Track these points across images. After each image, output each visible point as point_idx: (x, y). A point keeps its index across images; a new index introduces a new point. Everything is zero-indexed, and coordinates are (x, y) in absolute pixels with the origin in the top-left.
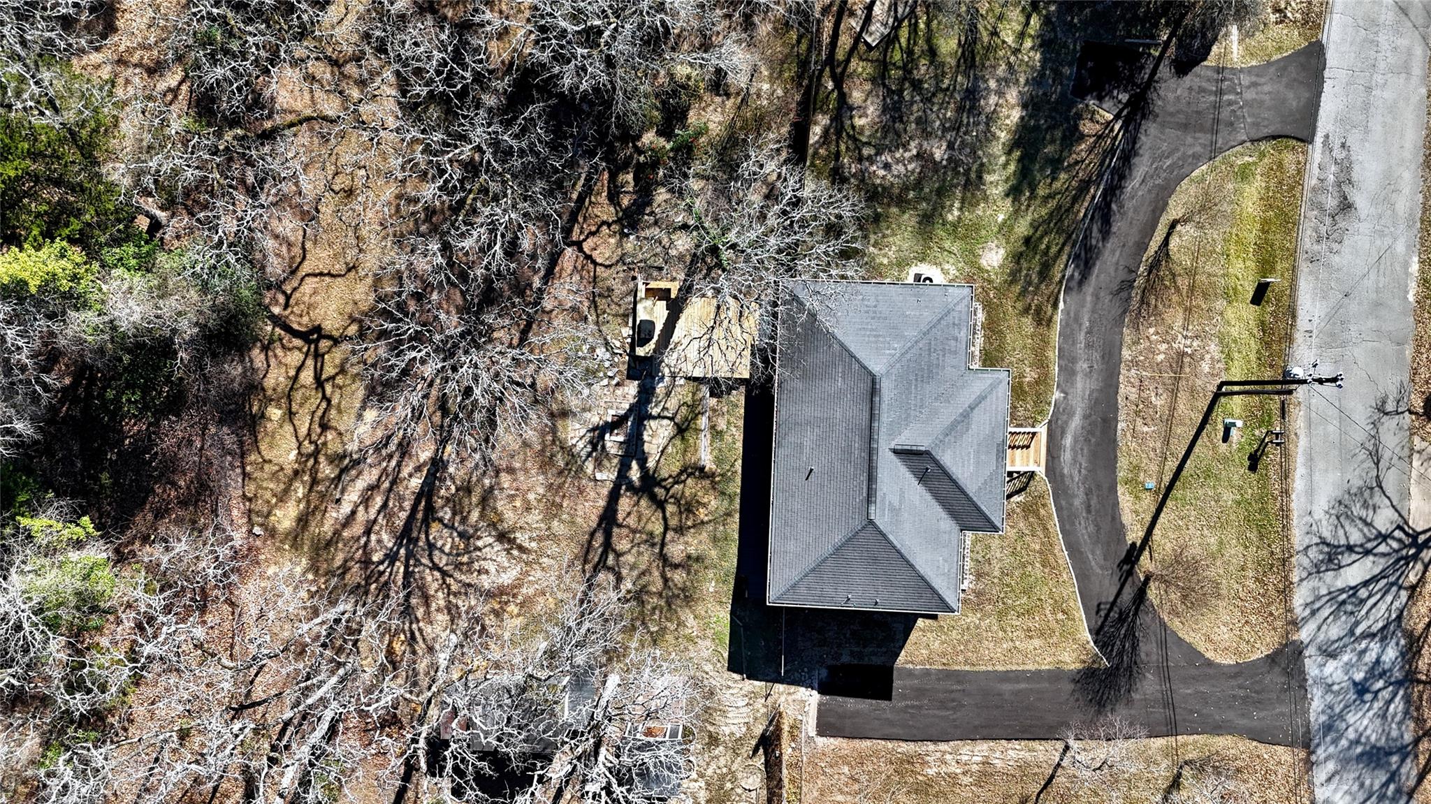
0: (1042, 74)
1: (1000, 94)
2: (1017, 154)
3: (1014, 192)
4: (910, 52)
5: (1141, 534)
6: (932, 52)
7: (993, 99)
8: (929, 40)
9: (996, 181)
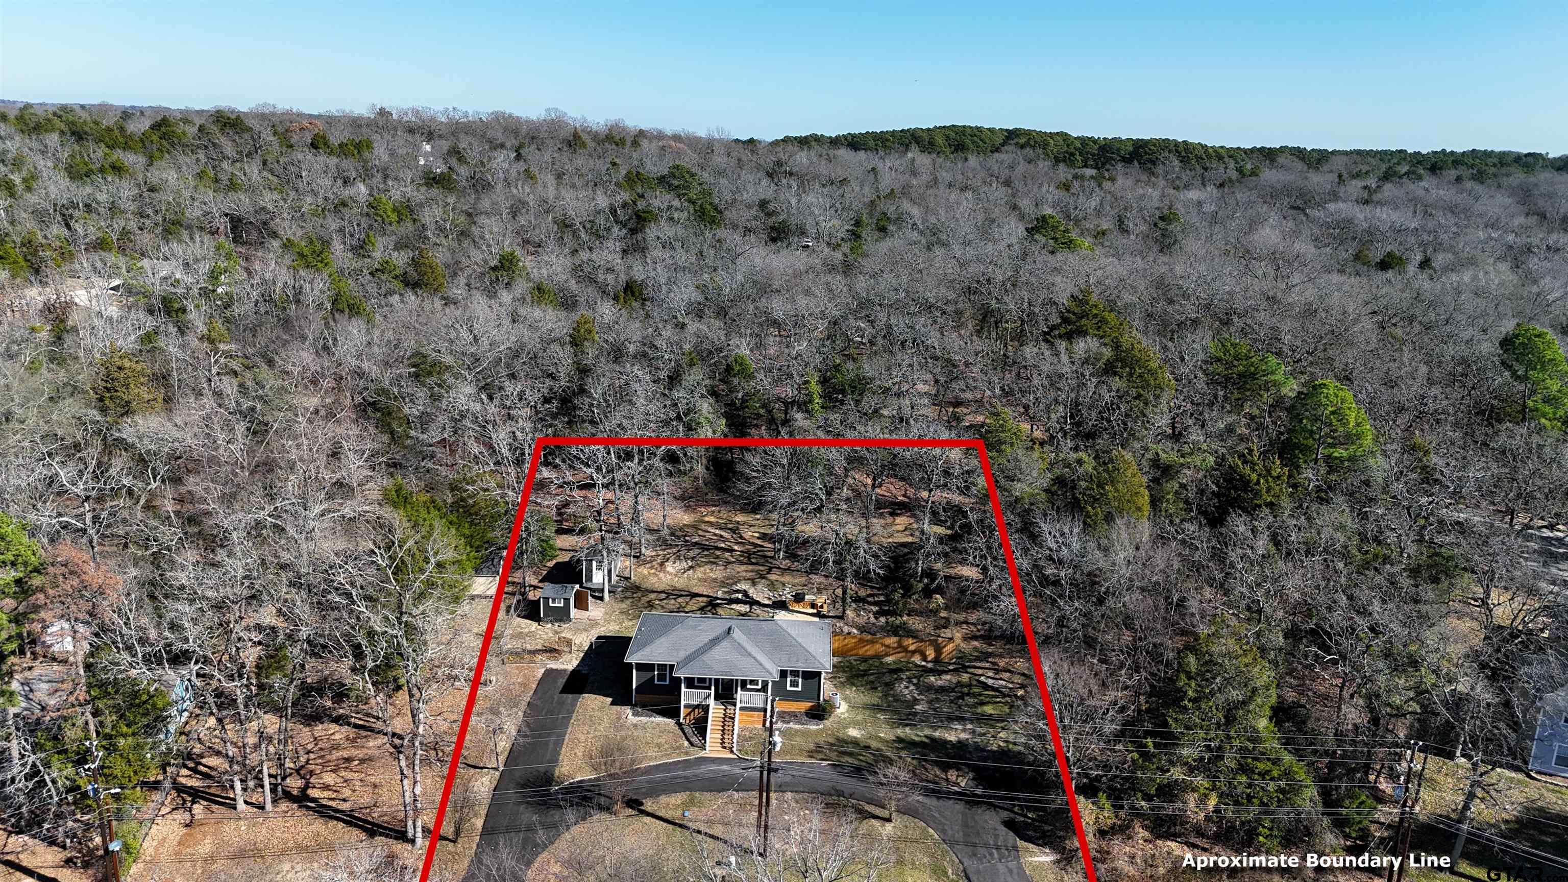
0: (983, 750)
1: (964, 730)
2: (926, 740)
3: (900, 740)
4: (980, 695)
5: (649, 809)
6: (982, 704)
7: (960, 727)
8: (989, 702)
9: (906, 732)
